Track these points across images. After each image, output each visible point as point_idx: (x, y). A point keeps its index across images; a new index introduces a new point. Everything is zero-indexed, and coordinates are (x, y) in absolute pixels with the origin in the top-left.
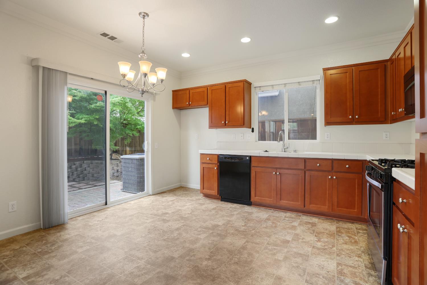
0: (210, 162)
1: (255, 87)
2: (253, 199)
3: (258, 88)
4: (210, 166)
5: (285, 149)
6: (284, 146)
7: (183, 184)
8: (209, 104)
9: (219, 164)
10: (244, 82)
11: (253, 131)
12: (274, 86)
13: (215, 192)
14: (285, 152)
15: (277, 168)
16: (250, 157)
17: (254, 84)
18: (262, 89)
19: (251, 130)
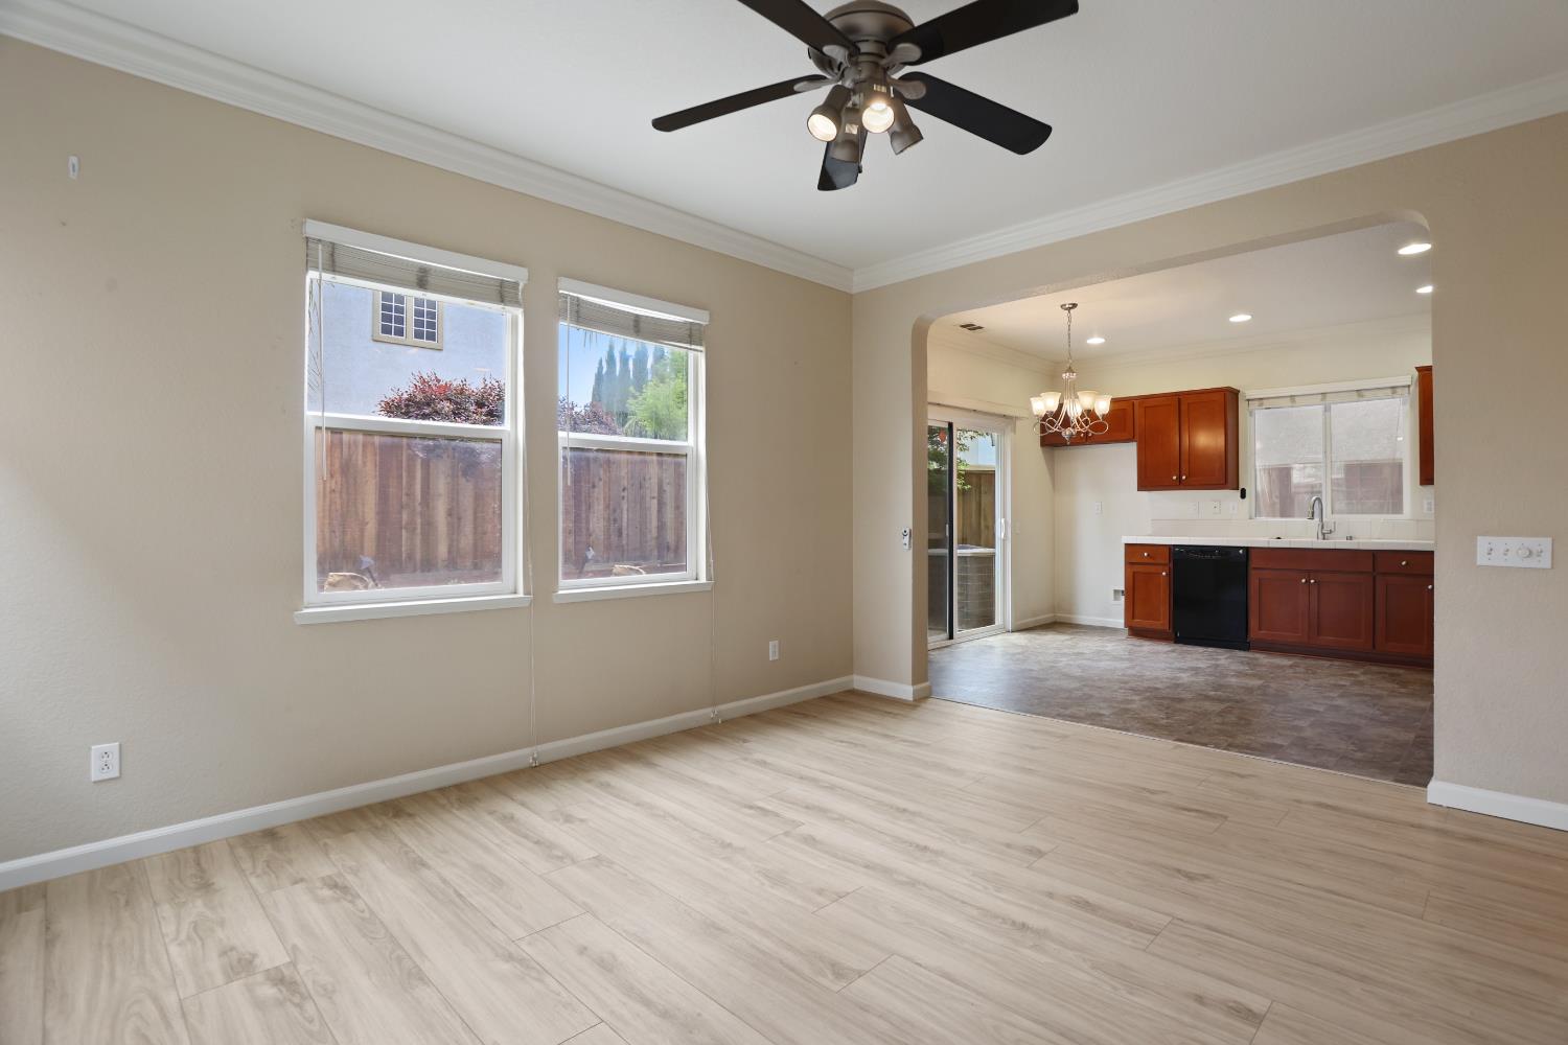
0: (1152, 561)
1: (1248, 400)
2: (1255, 633)
3: (1257, 403)
4: (1152, 569)
5: (1324, 534)
6: (1323, 528)
7: (1061, 616)
8: (1137, 436)
9: (1171, 565)
10: (1228, 393)
11: (1243, 495)
12: (1297, 398)
13: (1162, 623)
14: (1324, 539)
15: (1309, 571)
16: (1247, 549)
17: (1248, 392)
18: (1267, 403)
19: (1238, 493)
